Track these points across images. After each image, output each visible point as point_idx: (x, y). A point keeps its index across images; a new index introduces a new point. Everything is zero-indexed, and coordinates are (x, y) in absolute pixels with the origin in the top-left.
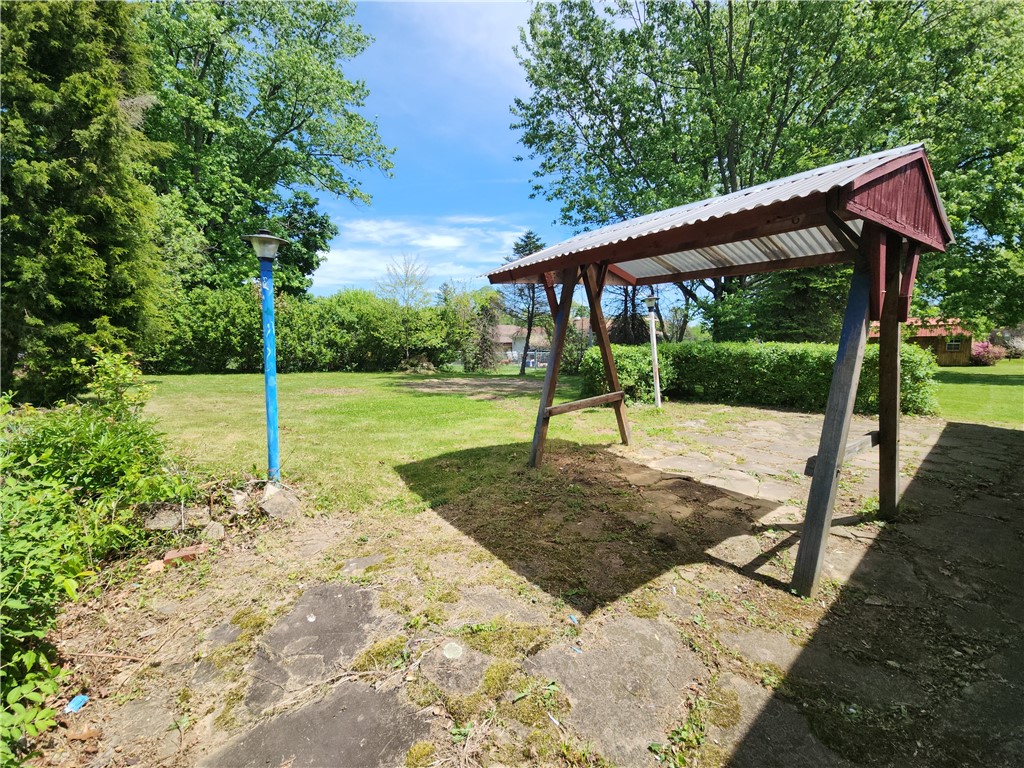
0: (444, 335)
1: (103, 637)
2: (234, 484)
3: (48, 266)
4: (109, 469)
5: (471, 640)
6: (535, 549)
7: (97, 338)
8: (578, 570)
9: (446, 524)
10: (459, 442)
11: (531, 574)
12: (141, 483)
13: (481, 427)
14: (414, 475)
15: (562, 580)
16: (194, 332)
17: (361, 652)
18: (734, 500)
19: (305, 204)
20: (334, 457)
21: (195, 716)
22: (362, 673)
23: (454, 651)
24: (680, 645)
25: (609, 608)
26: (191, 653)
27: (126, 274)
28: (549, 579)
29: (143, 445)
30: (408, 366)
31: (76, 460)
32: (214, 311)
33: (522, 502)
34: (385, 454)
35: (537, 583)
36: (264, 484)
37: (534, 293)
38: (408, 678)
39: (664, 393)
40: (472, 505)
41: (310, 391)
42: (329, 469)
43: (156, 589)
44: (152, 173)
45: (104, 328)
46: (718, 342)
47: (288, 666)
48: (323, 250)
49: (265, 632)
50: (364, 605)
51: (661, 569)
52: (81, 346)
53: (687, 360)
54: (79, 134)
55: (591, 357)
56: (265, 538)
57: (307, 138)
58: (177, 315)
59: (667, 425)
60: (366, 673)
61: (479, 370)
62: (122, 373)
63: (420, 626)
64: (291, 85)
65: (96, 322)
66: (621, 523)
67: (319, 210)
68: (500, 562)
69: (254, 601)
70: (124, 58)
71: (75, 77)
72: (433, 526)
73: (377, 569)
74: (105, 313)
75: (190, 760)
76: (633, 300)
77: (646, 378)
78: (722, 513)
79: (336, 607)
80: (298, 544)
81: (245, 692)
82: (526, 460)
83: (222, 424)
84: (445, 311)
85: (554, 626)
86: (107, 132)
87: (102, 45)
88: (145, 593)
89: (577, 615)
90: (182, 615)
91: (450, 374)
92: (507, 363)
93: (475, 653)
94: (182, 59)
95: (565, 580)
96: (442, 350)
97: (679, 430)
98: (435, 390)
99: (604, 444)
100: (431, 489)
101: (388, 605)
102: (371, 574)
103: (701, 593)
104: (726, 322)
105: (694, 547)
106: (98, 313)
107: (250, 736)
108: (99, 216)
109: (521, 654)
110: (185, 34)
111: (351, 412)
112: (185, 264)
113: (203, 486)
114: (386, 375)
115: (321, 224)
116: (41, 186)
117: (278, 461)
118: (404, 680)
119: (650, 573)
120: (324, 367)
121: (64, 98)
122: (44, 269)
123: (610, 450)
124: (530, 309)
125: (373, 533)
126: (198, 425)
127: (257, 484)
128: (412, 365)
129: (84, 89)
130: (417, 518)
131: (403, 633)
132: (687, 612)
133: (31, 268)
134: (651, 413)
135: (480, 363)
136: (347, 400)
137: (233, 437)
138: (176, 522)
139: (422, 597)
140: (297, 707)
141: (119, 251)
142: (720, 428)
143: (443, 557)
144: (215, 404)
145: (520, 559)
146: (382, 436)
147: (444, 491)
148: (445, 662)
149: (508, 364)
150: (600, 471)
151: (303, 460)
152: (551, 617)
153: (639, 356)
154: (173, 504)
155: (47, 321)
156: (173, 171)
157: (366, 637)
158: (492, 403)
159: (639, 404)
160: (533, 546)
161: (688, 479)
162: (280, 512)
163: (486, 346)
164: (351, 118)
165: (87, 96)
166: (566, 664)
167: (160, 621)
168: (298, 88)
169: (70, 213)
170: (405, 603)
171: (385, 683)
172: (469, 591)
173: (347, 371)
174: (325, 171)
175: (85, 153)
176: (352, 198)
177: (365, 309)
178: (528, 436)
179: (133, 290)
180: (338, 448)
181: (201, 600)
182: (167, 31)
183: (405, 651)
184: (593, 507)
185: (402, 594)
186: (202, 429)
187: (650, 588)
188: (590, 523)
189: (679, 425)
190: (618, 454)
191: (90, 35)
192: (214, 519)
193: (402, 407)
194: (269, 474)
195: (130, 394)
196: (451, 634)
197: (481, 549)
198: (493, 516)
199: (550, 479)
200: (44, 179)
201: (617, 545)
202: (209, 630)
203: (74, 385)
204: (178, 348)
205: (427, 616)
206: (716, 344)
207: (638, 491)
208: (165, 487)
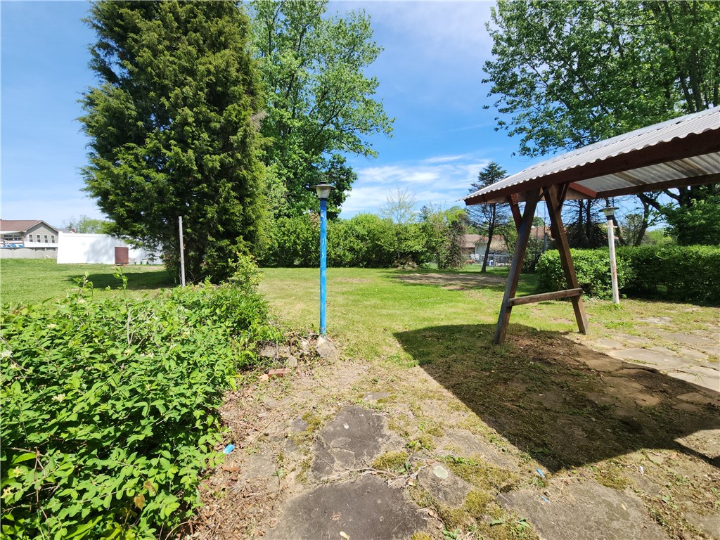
0: (424, 242)
1: (241, 413)
2: (302, 334)
3: (218, 210)
4: (245, 320)
5: (454, 468)
6: (503, 409)
7: (237, 248)
8: (542, 433)
9: (430, 379)
10: (438, 319)
11: (501, 429)
12: (259, 329)
13: (453, 310)
14: (407, 341)
15: (528, 439)
16: (279, 243)
17: (378, 456)
18: (706, 396)
19: (338, 162)
20: (355, 323)
21: (286, 471)
22: (379, 471)
23: (442, 473)
24: (647, 518)
25: (574, 471)
26: (283, 432)
27: (251, 213)
28: (516, 435)
29: (259, 308)
30: (399, 264)
31: (231, 313)
32: (289, 230)
33: (489, 370)
34: (387, 324)
35: (505, 436)
36: (317, 336)
37: (495, 209)
38: (410, 483)
39: (621, 291)
40: (449, 367)
41: (339, 280)
42: (353, 331)
43: (265, 391)
44: (263, 155)
45: (241, 242)
46: (684, 245)
47: (334, 454)
48: (348, 190)
49: (321, 429)
50: (378, 425)
51: (627, 448)
52: (230, 251)
53: (647, 261)
54: (233, 138)
55: (548, 259)
56: (318, 370)
57: (341, 120)
58: (271, 234)
59: (626, 320)
60: (381, 471)
61: (449, 268)
62: (249, 267)
63: (416, 448)
64: (333, 90)
65: (237, 239)
66: (581, 402)
67: (346, 166)
68: (474, 414)
69: (314, 408)
70: (252, 93)
71: (230, 107)
72: (420, 379)
73: (385, 402)
74: (241, 234)
75: (284, 497)
76: (588, 211)
77: (603, 278)
78: (692, 406)
79: (361, 422)
80: (337, 377)
81: (311, 463)
82: (490, 338)
83: (293, 298)
84: (426, 226)
85: (523, 474)
86: (245, 137)
87: (242, 87)
88: (260, 392)
89: (543, 471)
90: (278, 409)
91: (428, 270)
92: (470, 263)
93: (458, 478)
94: (278, 87)
95: (530, 439)
96: (423, 253)
97: (640, 325)
98: (418, 282)
99: (562, 331)
100: (419, 352)
101: (393, 428)
102: (381, 404)
103: (670, 476)
104: (694, 227)
105: (662, 434)
106: (238, 234)
107: (315, 492)
108: (240, 181)
109: (495, 489)
110: (279, 73)
111: (365, 294)
112: (277, 205)
113: (287, 334)
114: (384, 270)
115: (347, 174)
116: (216, 168)
117: (325, 323)
118: (407, 483)
119: (615, 450)
120: (346, 264)
121: (225, 119)
122: (216, 212)
123: (567, 337)
124: (491, 222)
125: (381, 377)
126: (282, 298)
127: (314, 336)
128: (402, 264)
129: (234, 113)
130: (410, 371)
131: (405, 450)
132: (655, 491)
133: (211, 211)
134: (609, 308)
135: (450, 262)
136: (361, 286)
137: (300, 306)
138: (274, 353)
139: (416, 428)
140: (340, 482)
141: (248, 200)
142: (689, 326)
143: (429, 401)
144: (289, 285)
145: (490, 415)
146: (385, 312)
147: (428, 354)
148: (435, 479)
149: (473, 263)
150: (558, 354)
151: (338, 324)
152: (519, 466)
153: (595, 258)
154: (272, 343)
155: (217, 239)
156: (272, 152)
157: (380, 447)
158: (461, 292)
159: (594, 300)
160: (501, 406)
161: (653, 371)
162: (326, 355)
163: (455, 251)
164: (367, 103)
165: (236, 117)
166: (535, 508)
167: (268, 409)
168: (337, 91)
169: (228, 182)
170: (406, 430)
171: (394, 482)
172: (450, 431)
173: (360, 267)
174: (350, 140)
175: (236, 149)
176: (366, 154)
177: (372, 226)
178: (492, 319)
179: (254, 221)
180: (357, 317)
181: (287, 401)
182: (271, 73)
183: (407, 463)
184: (553, 382)
185: (402, 423)
186: (284, 300)
187: (616, 463)
188: (550, 395)
189: (639, 320)
190: (576, 341)
191: (236, 82)
192: (292, 354)
193: (396, 292)
194: (320, 330)
195: (253, 279)
196: (439, 459)
197: (457, 401)
198: (466, 377)
199: (512, 355)
200: (217, 165)
201: (580, 420)
202: (291, 421)
203: (227, 273)
204: (271, 252)
205: (420, 442)
206: (682, 248)
207: (598, 375)
208: (269, 332)
